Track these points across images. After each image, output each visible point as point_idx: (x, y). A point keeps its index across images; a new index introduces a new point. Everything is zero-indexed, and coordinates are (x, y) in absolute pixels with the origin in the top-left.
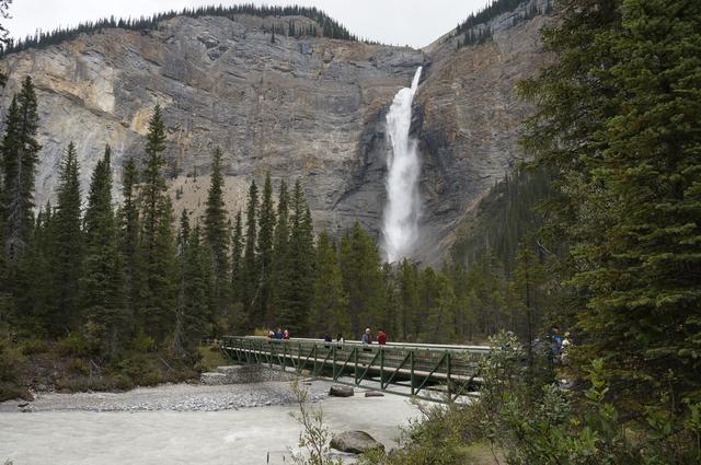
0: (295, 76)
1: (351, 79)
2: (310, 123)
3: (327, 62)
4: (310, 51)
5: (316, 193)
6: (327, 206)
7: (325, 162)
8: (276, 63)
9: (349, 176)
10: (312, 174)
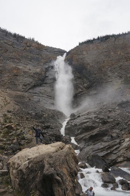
0: (14, 47)
1: (38, 53)
2: (18, 61)
3: (28, 47)
4: (21, 42)
5: (17, 83)
6: (23, 90)
7: (24, 72)
8: (6, 41)
9: (36, 79)
10: (16, 75)
